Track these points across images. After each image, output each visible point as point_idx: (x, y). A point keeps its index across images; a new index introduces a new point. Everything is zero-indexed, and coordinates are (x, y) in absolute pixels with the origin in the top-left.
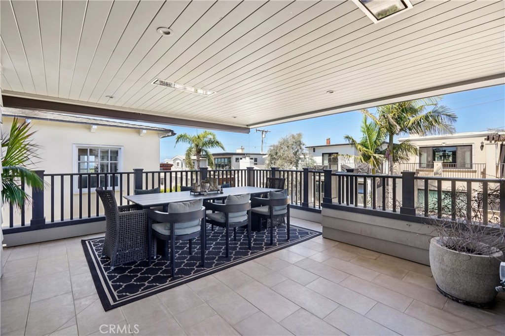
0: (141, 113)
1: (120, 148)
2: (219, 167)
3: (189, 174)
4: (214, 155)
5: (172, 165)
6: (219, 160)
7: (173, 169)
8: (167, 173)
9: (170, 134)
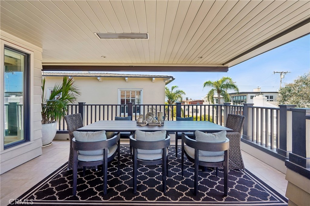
0: (133, 65)
1: (141, 90)
2: (237, 103)
3: (211, 107)
4: (230, 94)
5: (204, 101)
6: (237, 97)
7: (204, 104)
8: (198, 106)
9: (171, 79)
